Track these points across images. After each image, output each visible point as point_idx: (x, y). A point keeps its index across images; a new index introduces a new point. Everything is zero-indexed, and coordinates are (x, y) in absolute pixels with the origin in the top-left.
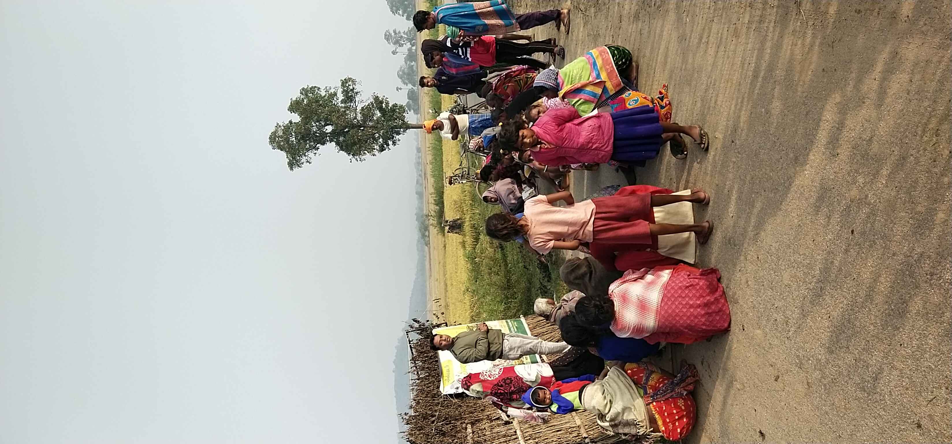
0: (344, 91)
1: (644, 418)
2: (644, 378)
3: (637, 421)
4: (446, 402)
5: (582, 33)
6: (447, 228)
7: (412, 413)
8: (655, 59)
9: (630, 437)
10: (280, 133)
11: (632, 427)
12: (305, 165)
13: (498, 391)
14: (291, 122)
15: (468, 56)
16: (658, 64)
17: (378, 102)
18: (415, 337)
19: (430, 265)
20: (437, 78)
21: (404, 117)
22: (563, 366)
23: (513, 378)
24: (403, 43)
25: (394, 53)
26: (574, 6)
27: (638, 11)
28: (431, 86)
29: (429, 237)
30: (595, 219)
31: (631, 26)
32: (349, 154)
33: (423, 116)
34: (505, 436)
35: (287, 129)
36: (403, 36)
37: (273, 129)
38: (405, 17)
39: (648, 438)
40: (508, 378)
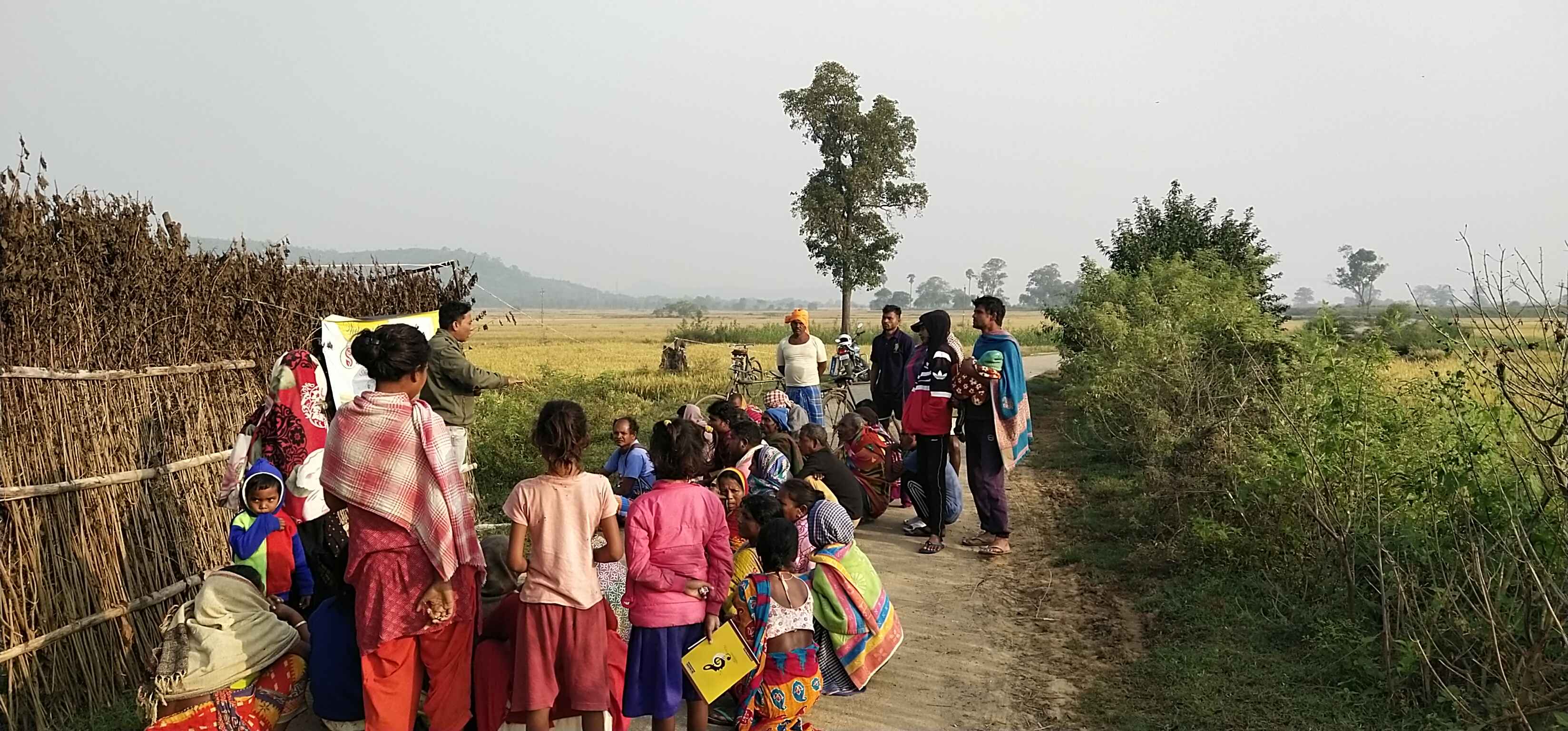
0: (908, 188)
1: (187, 689)
2: (268, 692)
3: (182, 676)
4: (307, 325)
5: (943, 582)
6: (672, 345)
7: (288, 264)
8: (871, 716)
9: (152, 662)
10: (842, 81)
11: (172, 666)
12: (789, 119)
13: (279, 417)
14: (859, 99)
15: (919, 387)
16: (861, 721)
17: (887, 243)
18: (445, 278)
19: (622, 317)
20: (896, 336)
21: (862, 284)
22: (325, 538)
23: (302, 445)
24: (985, 288)
25: (969, 273)
26: (992, 570)
27: (961, 685)
28: (884, 324)
29: (670, 317)
30: (564, 607)
31: (937, 672)
32: (805, 191)
33: (867, 315)
34: (222, 427)
35: (849, 93)
36: (996, 290)
37: (848, 70)
38: (1025, 293)
39: (148, 696)
40: (303, 436)
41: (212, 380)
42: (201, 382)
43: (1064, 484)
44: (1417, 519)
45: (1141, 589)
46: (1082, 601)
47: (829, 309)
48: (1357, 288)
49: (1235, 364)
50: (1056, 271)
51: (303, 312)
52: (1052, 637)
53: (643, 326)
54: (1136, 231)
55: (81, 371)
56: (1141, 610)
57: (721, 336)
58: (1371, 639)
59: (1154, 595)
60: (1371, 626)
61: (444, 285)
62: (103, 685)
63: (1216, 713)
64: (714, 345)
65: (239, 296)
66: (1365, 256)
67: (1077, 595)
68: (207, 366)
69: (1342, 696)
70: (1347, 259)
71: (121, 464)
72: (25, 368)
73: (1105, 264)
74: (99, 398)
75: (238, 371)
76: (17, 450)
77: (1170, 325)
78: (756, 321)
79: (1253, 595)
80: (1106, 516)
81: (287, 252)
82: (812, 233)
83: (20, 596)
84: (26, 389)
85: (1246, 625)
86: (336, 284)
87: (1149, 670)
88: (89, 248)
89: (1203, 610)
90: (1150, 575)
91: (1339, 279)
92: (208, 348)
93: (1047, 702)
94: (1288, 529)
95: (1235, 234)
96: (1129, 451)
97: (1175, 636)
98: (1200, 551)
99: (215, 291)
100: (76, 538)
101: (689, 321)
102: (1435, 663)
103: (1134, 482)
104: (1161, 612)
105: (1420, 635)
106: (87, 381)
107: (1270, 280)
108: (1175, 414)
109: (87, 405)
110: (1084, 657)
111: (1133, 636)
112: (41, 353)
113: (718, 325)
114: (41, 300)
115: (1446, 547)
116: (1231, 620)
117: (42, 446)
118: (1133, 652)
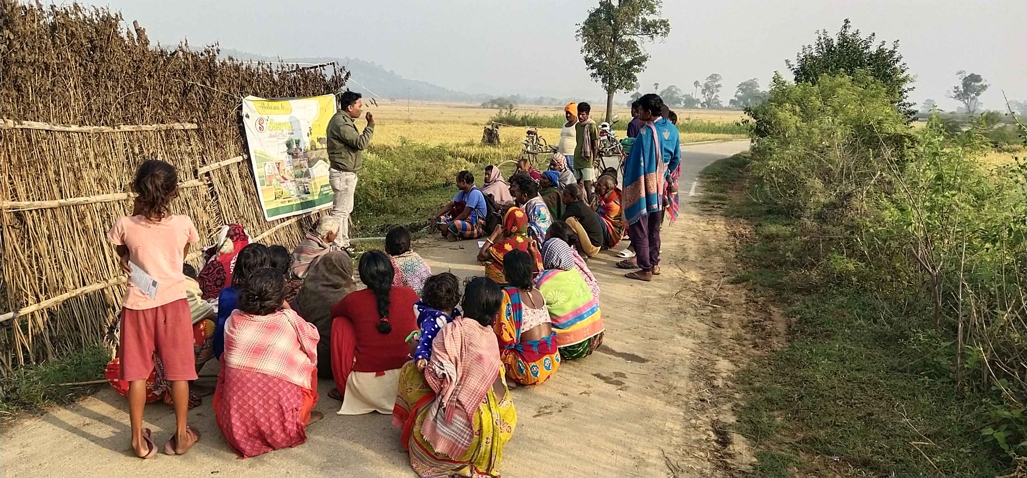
0: (656, 22)
4: (233, 101)
5: (652, 291)
6: (490, 127)
7: (220, 59)
17: (640, 61)
18: (329, 73)
19: (461, 107)
21: (622, 89)
24: (706, 94)
25: (696, 83)
26: (687, 284)
27: (656, 361)
29: (492, 108)
31: (641, 351)
32: (585, 23)
36: (714, 95)
39: (111, 342)
41: (167, 136)
42: (159, 135)
43: (745, 228)
44: (990, 262)
45: (789, 301)
46: (747, 308)
47: (600, 105)
48: (966, 101)
49: (874, 149)
50: (756, 83)
51: (230, 92)
52: (723, 331)
53: (474, 113)
54: (815, 54)
55: (72, 126)
56: (788, 316)
57: (524, 122)
58: (948, 344)
59: (798, 306)
60: (949, 334)
61: (328, 79)
62: (92, 332)
63: (831, 388)
64: (519, 128)
65: (185, 80)
66: (976, 78)
67: (744, 304)
68: (164, 127)
69: (923, 381)
70: (961, 80)
71: (103, 189)
72: (32, 122)
73: (789, 78)
74: (86, 144)
75: (186, 131)
76: (28, 177)
77: (830, 120)
78: (549, 112)
79: (868, 309)
80: (771, 251)
81: (218, 51)
82: (589, 52)
83: (33, 273)
84: (33, 137)
85: (860, 330)
86: (253, 75)
87: (788, 357)
88: (76, 42)
89: (831, 317)
90: (797, 293)
91: (955, 94)
92: (164, 114)
93: (713, 375)
94: (898, 265)
95: (884, 59)
96: (792, 207)
97: (809, 335)
98: (833, 278)
99: (168, 76)
100: (72, 237)
101: (504, 111)
102: (992, 363)
103: (793, 229)
104: (801, 318)
105: (983, 342)
106: (77, 133)
107: (906, 92)
108: (827, 183)
109: (78, 149)
110: (744, 346)
111: (780, 333)
112: (44, 112)
113: (523, 115)
114: (42, 77)
115: (1009, 282)
116: (850, 325)
117: (45, 174)
118: (778, 344)
